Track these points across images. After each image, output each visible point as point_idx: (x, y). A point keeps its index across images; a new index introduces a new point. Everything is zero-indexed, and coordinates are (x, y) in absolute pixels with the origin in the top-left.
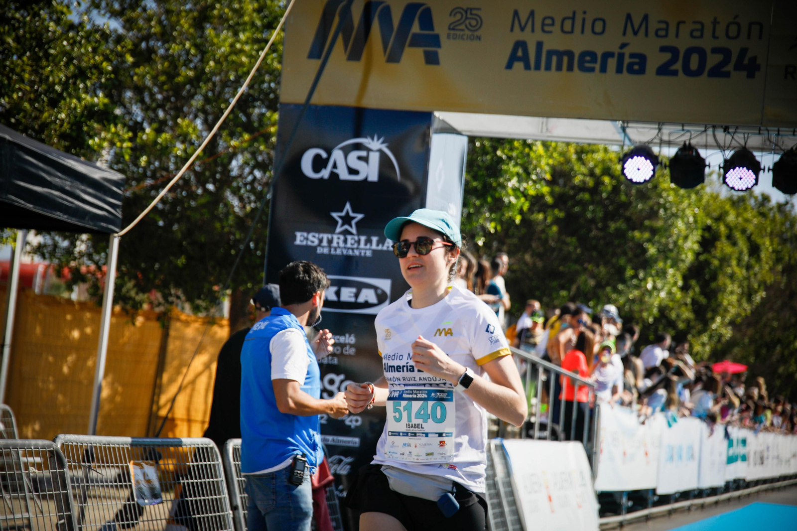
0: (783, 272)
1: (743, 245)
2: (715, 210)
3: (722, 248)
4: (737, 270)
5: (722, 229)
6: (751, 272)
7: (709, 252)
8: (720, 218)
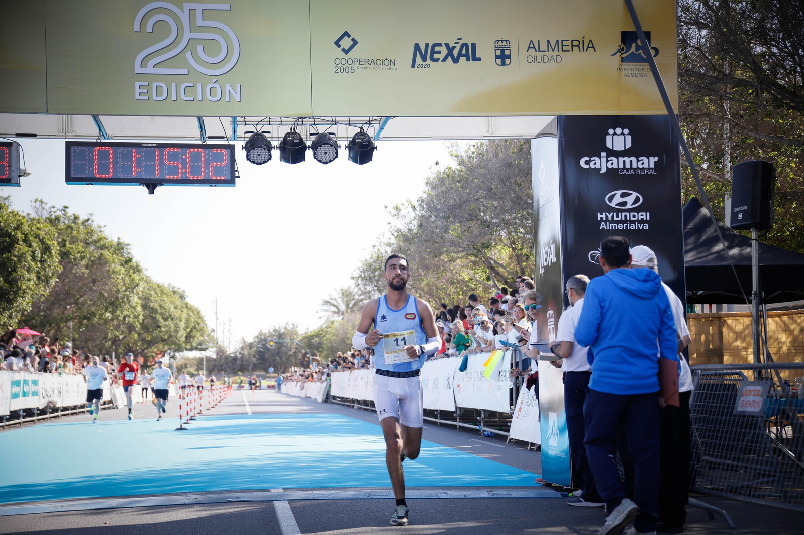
0: (87, 267)
1: (36, 245)
2: (12, 223)
3: (19, 249)
4: (32, 263)
5: (19, 235)
6: (46, 266)
7: (9, 252)
8: (17, 228)
